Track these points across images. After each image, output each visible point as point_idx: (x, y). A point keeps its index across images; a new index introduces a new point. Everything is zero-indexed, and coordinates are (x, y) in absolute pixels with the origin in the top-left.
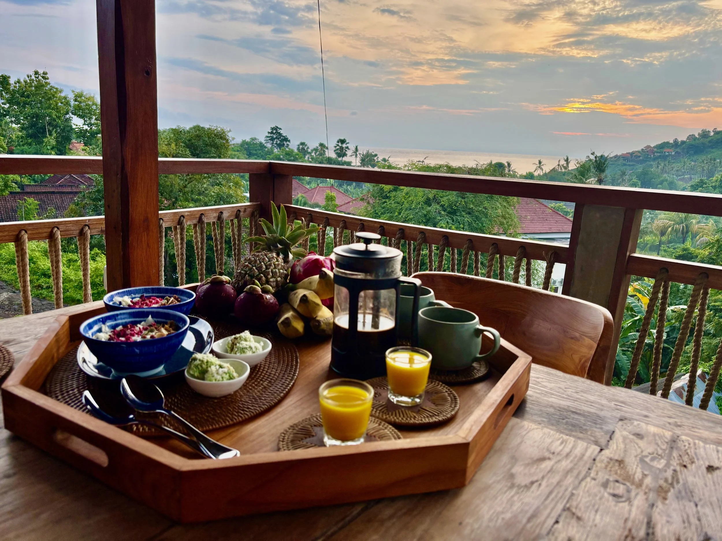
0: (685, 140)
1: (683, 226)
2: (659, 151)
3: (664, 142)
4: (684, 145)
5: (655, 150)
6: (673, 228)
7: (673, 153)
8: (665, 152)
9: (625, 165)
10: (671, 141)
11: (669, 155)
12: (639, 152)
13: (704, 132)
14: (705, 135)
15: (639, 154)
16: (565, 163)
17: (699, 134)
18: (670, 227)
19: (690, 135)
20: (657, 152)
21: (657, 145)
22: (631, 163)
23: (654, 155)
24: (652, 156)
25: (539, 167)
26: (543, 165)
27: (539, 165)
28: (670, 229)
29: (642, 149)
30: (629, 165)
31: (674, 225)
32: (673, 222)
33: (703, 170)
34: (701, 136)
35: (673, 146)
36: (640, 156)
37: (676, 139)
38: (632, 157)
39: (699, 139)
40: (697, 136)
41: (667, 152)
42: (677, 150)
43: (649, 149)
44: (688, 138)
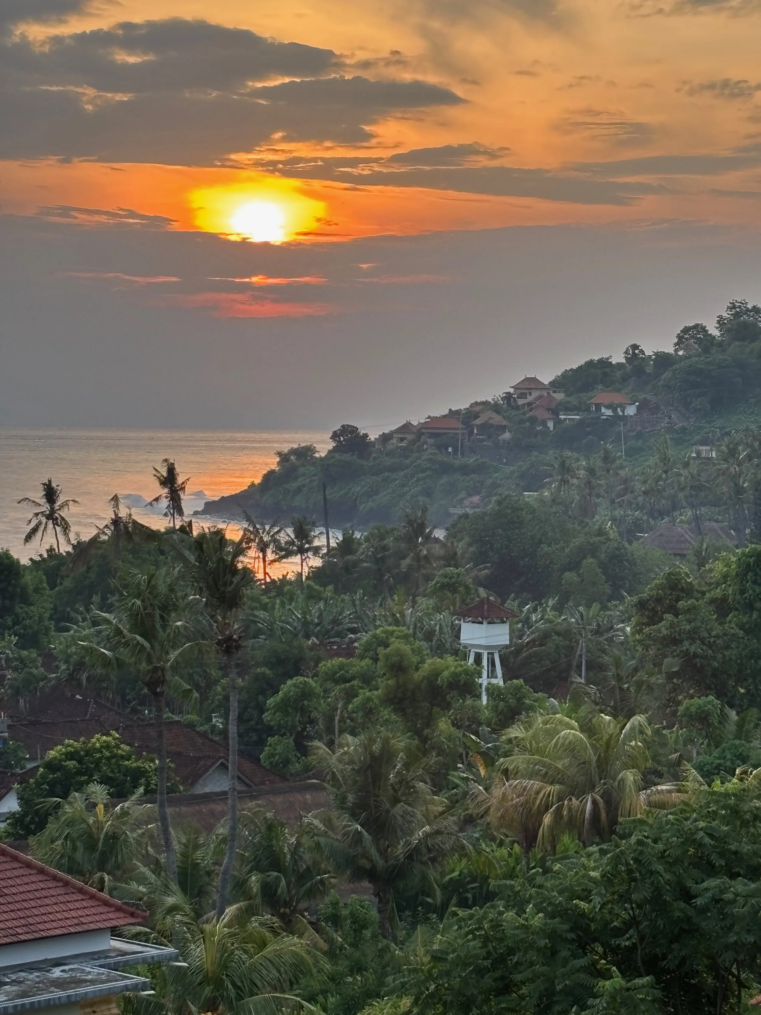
0: (670, 349)
1: (594, 802)
2: (573, 400)
3: (590, 364)
4: (667, 375)
5: (559, 396)
6: (558, 813)
7: (631, 411)
8: (598, 407)
9: (446, 469)
10: (618, 358)
11: (616, 416)
12: (495, 407)
13: (737, 315)
14: (745, 325)
15: (497, 419)
16: (165, 491)
17: (721, 322)
18: (547, 809)
19: (686, 330)
20: (568, 409)
21: (565, 375)
22: (471, 460)
23: (558, 421)
24: (550, 425)
25: (50, 516)
26: (66, 504)
27: (46, 508)
28: (547, 819)
29: (508, 397)
30: (465, 470)
31: (560, 799)
32: (557, 787)
33: (739, 490)
34: (729, 330)
35: (625, 379)
36: (503, 428)
37: (635, 347)
38: (471, 433)
39: (721, 344)
40: (714, 331)
41: (607, 407)
42: (642, 396)
43: (535, 394)
44: (680, 340)
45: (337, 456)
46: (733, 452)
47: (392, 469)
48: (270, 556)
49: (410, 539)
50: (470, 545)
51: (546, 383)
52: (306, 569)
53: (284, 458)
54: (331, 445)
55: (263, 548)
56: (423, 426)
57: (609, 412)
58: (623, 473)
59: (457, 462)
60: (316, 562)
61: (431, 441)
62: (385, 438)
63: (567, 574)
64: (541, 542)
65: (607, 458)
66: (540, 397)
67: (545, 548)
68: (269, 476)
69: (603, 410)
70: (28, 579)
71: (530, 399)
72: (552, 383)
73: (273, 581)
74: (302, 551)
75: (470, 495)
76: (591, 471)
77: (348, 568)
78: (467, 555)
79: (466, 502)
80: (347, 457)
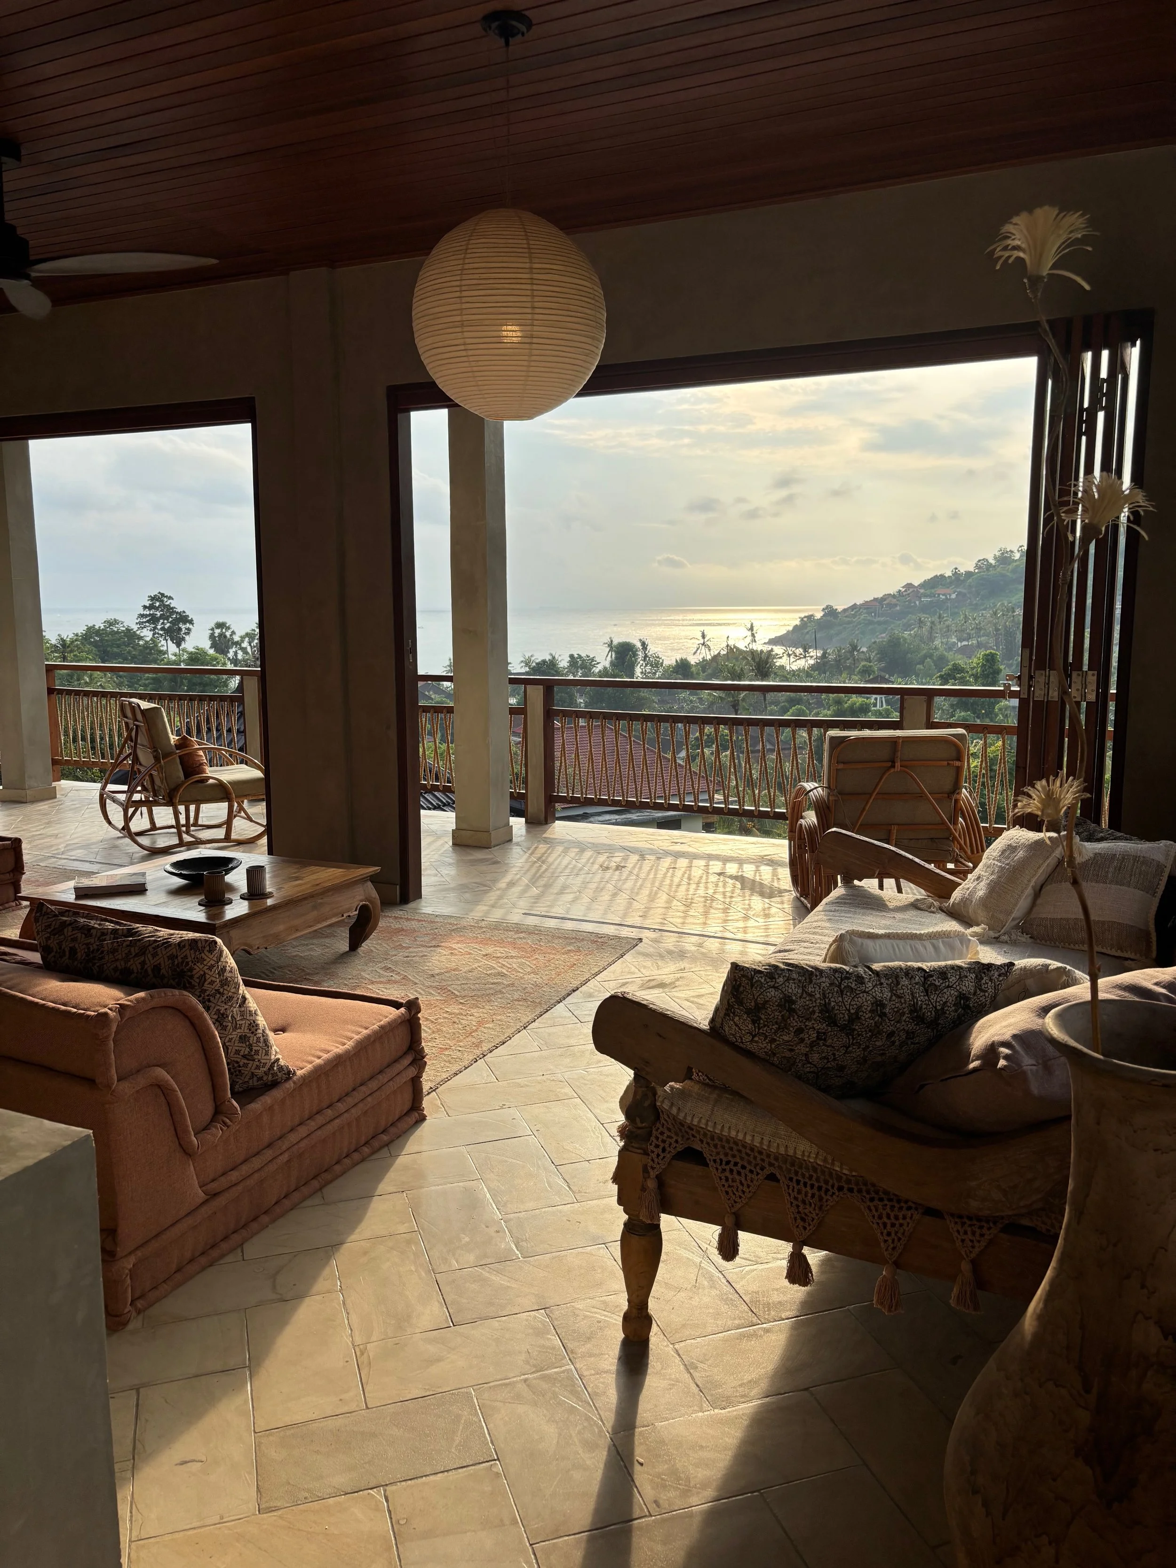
0: (972, 569)
2: (928, 592)
3: (937, 576)
4: (970, 580)
5: (922, 591)
7: (953, 596)
8: (939, 595)
9: (871, 623)
10: (948, 573)
11: (946, 599)
12: (894, 596)
13: (1003, 554)
14: (1006, 559)
15: (894, 601)
17: (995, 558)
19: (980, 561)
20: (926, 596)
22: (882, 619)
23: (921, 601)
24: (917, 603)
29: (899, 591)
30: (879, 623)
33: (997, 630)
34: (998, 561)
35: (951, 583)
36: (896, 605)
37: (956, 569)
38: (883, 607)
39: (994, 566)
40: (993, 562)
41: (943, 595)
42: (958, 590)
43: (911, 590)
44: (977, 566)
45: (824, 618)
46: (995, 613)
47: (849, 623)
48: (792, 660)
49: (852, 652)
50: (876, 654)
51: (916, 585)
52: (807, 665)
53: (802, 619)
54: (822, 614)
55: (789, 655)
56: (861, 605)
57: (944, 597)
58: (947, 623)
59: (875, 620)
60: (811, 662)
61: (865, 611)
62: (845, 610)
63: (918, 666)
64: (907, 653)
65: (940, 617)
66: (914, 591)
67: (909, 655)
68: (796, 627)
69: (941, 596)
70: (693, 669)
71: (909, 592)
72: (919, 585)
73: (793, 670)
74: (805, 657)
75: (881, 634)
76: (933, 623)
77: (825, 664)
78: (875, 659)
79: (879, 636)
80: (829, 618)
